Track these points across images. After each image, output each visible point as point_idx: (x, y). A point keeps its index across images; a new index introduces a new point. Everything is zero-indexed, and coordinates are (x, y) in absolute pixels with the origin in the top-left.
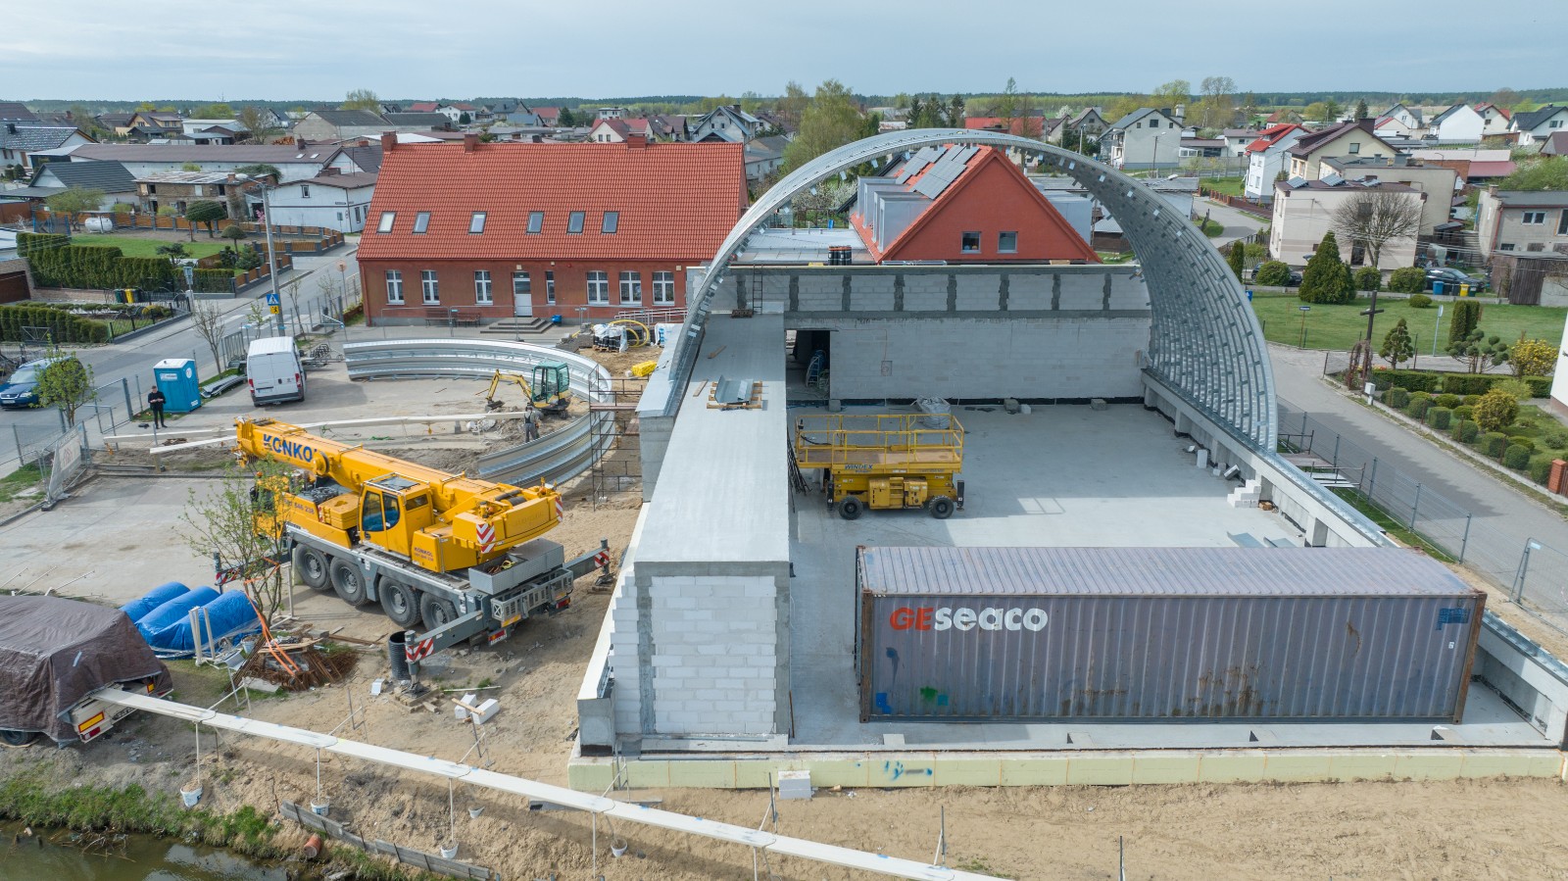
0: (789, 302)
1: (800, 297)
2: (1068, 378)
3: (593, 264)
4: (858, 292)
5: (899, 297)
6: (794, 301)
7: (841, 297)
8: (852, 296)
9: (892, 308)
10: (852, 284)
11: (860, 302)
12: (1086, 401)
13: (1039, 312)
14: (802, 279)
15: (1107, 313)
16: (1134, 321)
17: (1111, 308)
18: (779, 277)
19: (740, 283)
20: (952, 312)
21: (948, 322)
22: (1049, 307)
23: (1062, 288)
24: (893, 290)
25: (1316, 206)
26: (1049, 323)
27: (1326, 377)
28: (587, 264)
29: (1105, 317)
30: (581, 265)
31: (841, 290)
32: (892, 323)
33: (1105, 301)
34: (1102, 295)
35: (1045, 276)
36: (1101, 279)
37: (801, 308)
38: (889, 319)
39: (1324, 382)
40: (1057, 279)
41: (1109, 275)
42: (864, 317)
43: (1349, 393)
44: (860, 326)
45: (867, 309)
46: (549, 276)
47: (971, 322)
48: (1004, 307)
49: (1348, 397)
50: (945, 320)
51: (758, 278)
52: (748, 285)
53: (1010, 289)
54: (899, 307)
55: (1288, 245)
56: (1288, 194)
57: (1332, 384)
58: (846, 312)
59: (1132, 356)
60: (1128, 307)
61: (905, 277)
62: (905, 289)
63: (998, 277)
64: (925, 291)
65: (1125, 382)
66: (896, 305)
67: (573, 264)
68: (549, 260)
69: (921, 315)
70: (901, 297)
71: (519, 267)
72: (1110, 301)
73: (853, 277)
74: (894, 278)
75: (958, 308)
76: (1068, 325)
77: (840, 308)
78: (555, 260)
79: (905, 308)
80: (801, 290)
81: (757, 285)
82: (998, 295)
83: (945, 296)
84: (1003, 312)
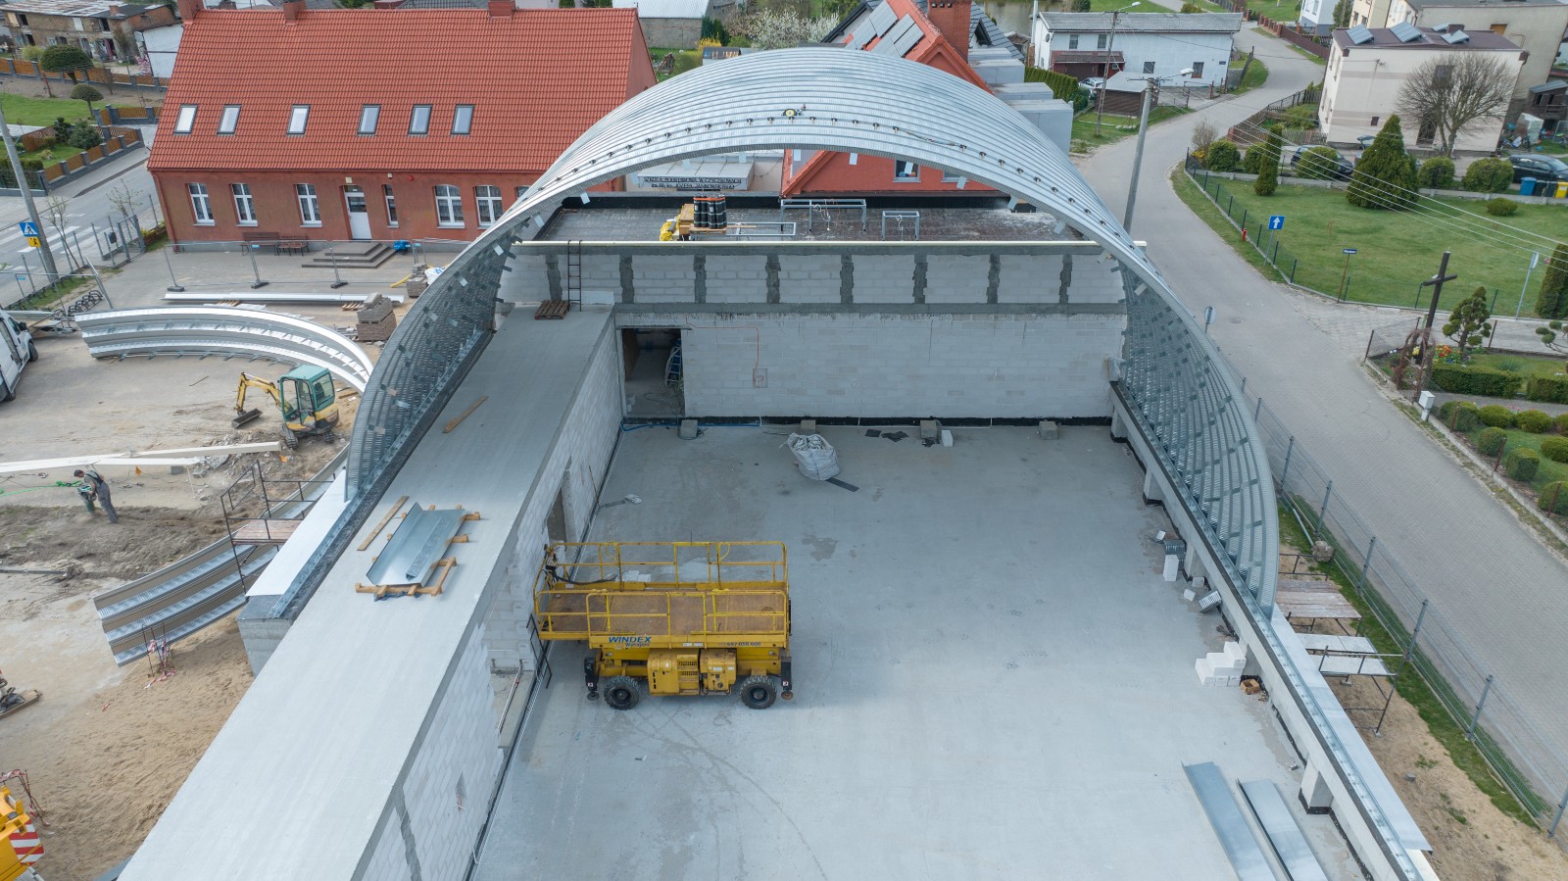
0: (620, 290)
1: (635, 283)
2: (1009, 393)
3: (442, 177)
4: (716, 278)
5: (774, 285)
6: (628, 292)
7: (692, 284)
8: (708, 283)
9: (764, 300)
10: (707, 267)
11: (719, 291)
12: (1034, 422)
13: (969, 305)
14: (636, 260)
15: (1065, 307)
16: (1103, 319)
17: (1071, 300)
18: (604, 258)
19: (552, 265)
20: (847, 304)
21: (843, 320)
22: (984, 299)
23: (1002, 274)
24: (765, 275)
25: (1380, 69)
26: (983, 320)
27: (1368, 362)
28: (433, 177)
29: (1062, 312)
30: (425, 178)
31: (692, 275)
32: (764, 319)
33: (1063, 292)
34: (1059, 283)
35: (979, 257)
36: (1057, 263)
37: (639, 299)
38: (760, 314)
39: (1364, 370)
40: (994, 261)
41: (1069, 256)
42: (725, 311)
43: (1397, 395)
44: (721, 323)
45: (730, 300)
46: (387, 190)
47: (875, 318)
48: (920, 299)
49: (1395, 402)
50: (838, 315)
51: (574, 259)
52: (562, 267)
53: (929, 275)
54: (774, 298)
55: (1342, 118)
56: (1346, 53)
57: (1375, 375)
58: (700, 304)
59: (1099, 364)
60: (1094, 300)
61: (782, 259)
62: (781, 275)
63: (911, 258)
64: (810, 278)
65: (1089, 396)
66: (769, 295)
67: (416, 176)
68: (385, 171)
69: (804, 309)
70: (777, 285)
71: (349, 180)
72: (1070, 291)
73: (708, 258)
74: (765, 259)
75: (856, 300)
76: (1009, 323)
77: (692, 299)
78: (393, 171)
79: (782, 299)
80: (637, 275)
81: (574, 270)
82: (912, 283)
83: (838, 283)
84: (920, 305)
